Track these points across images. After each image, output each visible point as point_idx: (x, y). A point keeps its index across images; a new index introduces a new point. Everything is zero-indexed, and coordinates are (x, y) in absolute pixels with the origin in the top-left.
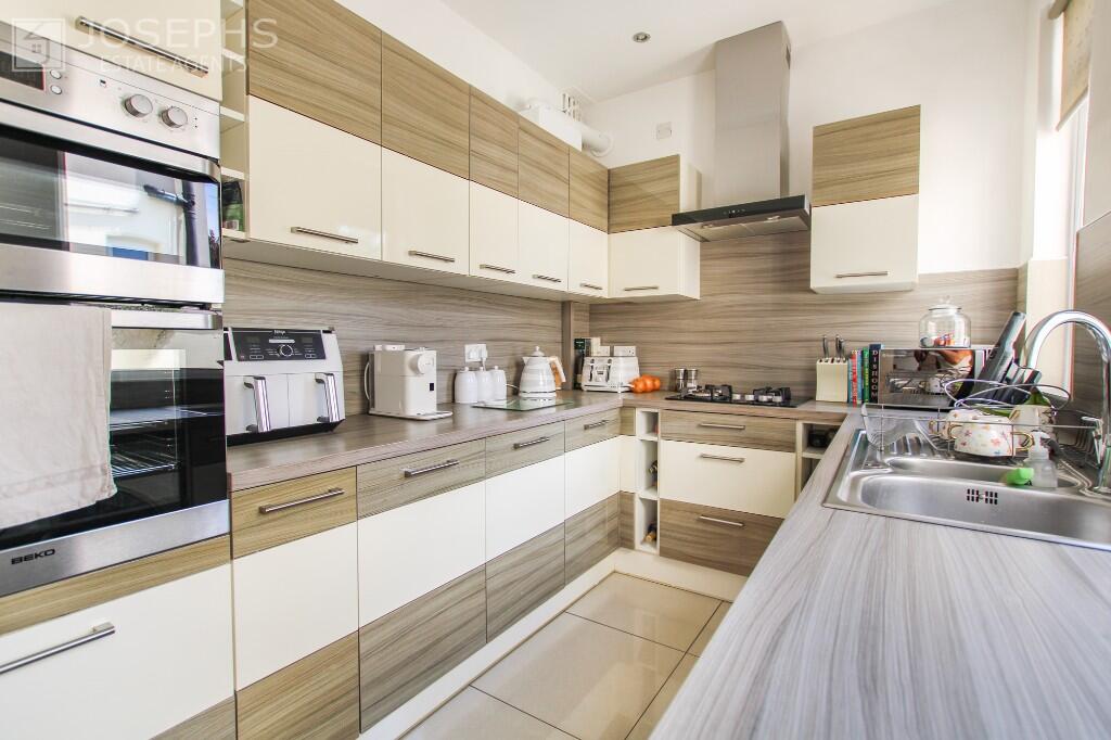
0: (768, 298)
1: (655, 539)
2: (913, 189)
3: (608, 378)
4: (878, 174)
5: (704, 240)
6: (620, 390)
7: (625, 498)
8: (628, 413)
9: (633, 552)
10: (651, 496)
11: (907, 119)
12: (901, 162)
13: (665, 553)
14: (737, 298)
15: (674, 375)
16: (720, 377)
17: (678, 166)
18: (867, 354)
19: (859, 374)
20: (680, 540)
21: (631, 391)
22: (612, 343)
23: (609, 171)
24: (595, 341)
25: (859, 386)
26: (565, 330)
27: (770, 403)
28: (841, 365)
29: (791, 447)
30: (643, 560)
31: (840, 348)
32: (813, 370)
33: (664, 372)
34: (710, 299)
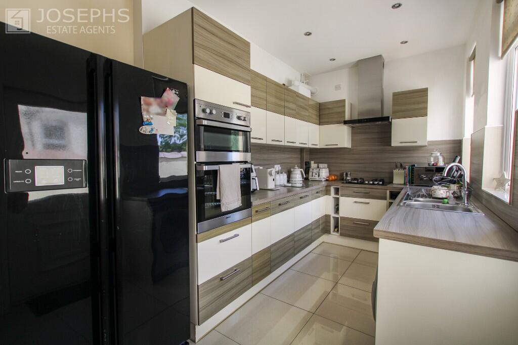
0: (377, 148)
1: (338, 231)
2: (426, 115)
3: (319, 176)
4: (415, 109)
5: (353, 127)
6: (323, 180)
7: (327, 217)
8: (328, 188)
9: (330, 235)
10: (336, 216)
11: (424, 92)
12: (421, 106)
13: (342, 235)
14: (364, 148)
15: (342, 175)
16: (359, 175)
17: (345, 103)
18: (410, 168)
19: (408, 174)
20: (348, 230)
21: (327, 180)
22: (318, 163)
23: (320, 104)
24: (312, 162)
25: (408, 179)
26: (302, 158)
27: (378, 184)
28: (402, 171)
29: (385, 198)
30: (334, 238)
31: (401, 165)
32: (392, 173)
33: (338, 173)
34: (355, 148)
